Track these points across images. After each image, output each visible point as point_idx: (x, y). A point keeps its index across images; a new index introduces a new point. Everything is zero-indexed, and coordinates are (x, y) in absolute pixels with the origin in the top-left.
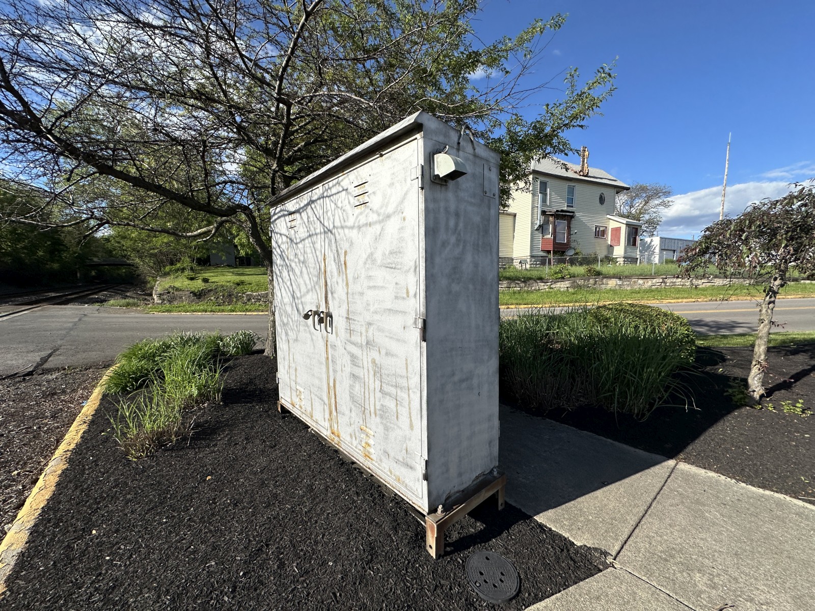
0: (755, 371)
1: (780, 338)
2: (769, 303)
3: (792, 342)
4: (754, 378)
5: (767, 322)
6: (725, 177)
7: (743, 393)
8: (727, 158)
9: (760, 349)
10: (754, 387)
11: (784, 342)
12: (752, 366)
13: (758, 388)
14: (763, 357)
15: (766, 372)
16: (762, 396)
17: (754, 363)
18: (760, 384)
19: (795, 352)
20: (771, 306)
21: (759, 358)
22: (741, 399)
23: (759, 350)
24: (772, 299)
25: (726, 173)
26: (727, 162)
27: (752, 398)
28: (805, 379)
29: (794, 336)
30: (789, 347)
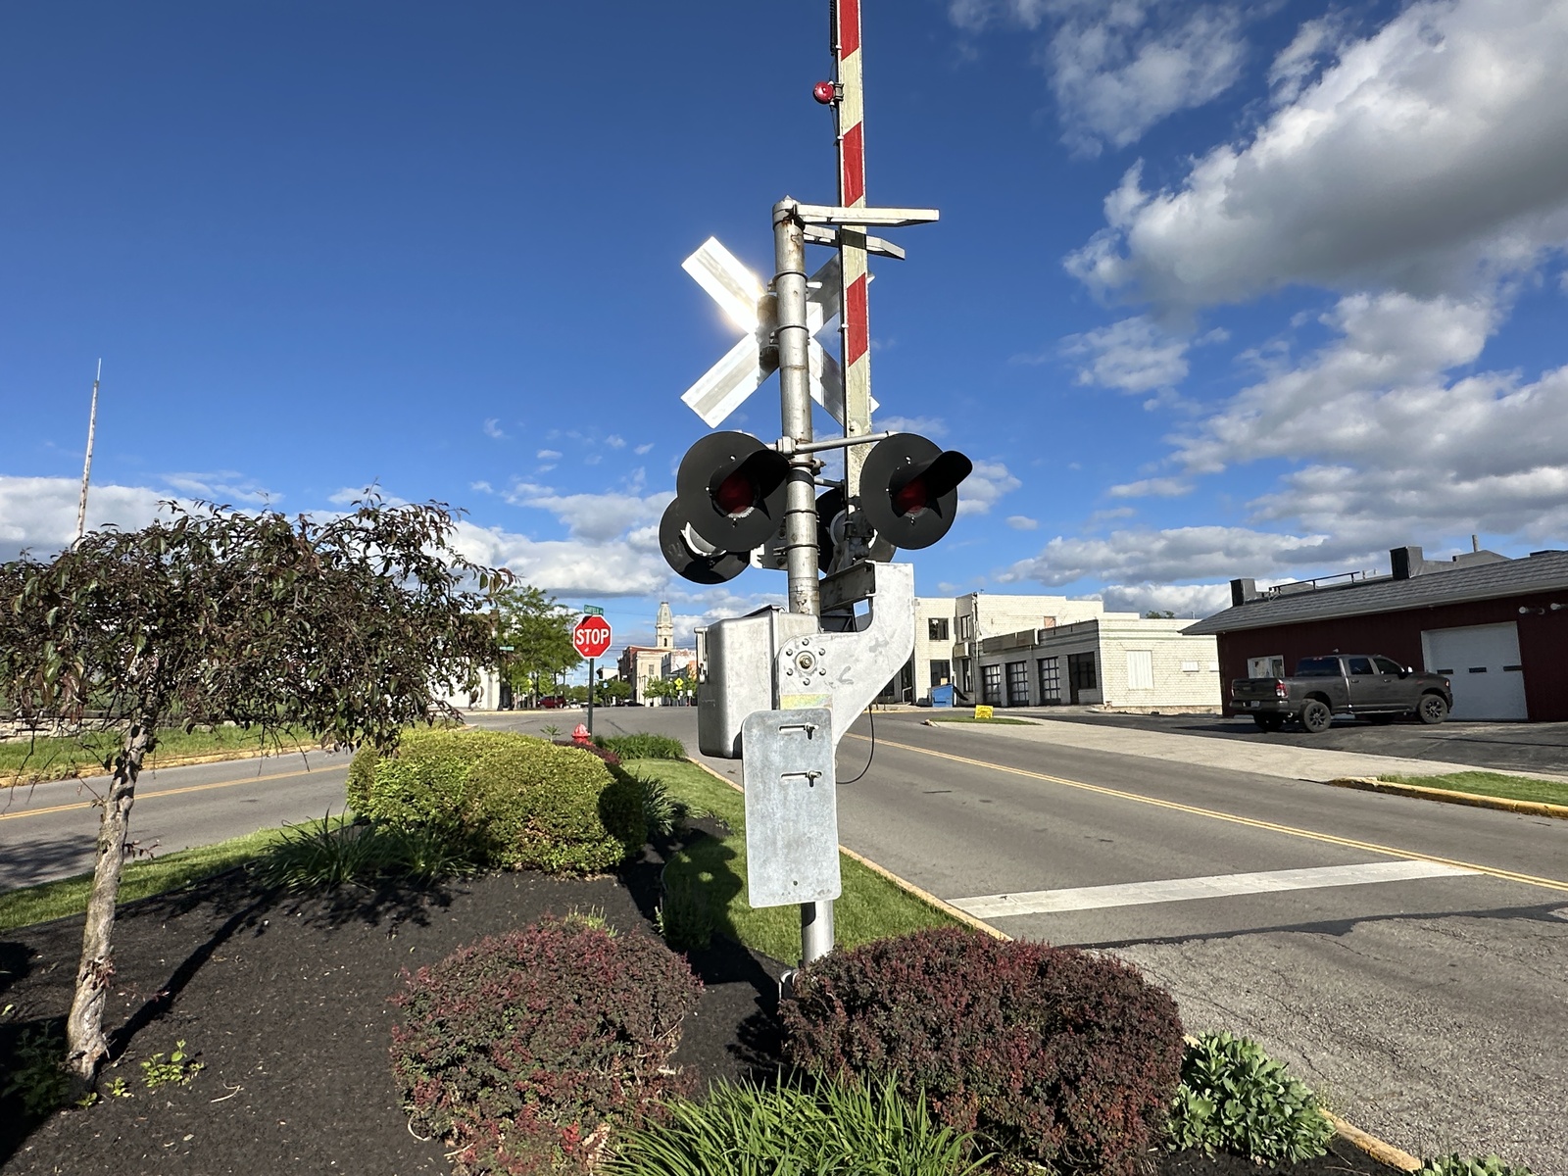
0: (84, 992)
1: (166, 869)
2: (120, 796)
3: (187, 878)
4: (82, 1015)
5: (113, 848)
6: (87, 459)
7: (53, 1070)
8: (92, 416)
9: (98, 927)
10: (81, 1041)
11: (173, 880)
12: (79, 982)
13: (92, 1043)
14: (103, 948)
15: (110, 985)
16: (101, 1063)
17: (83, 971)
18: (96, 1029)
19: (189, 904)
20: (125, 801)
21: (94, 954)
22: (49, 1090)
23: (95, 930)
24: (128, 785)
25: (89, 451)
26: (92, 426)
27: (75, 1076)
28: (200, 974)
29: (195, 861)
30: (182, 890)
